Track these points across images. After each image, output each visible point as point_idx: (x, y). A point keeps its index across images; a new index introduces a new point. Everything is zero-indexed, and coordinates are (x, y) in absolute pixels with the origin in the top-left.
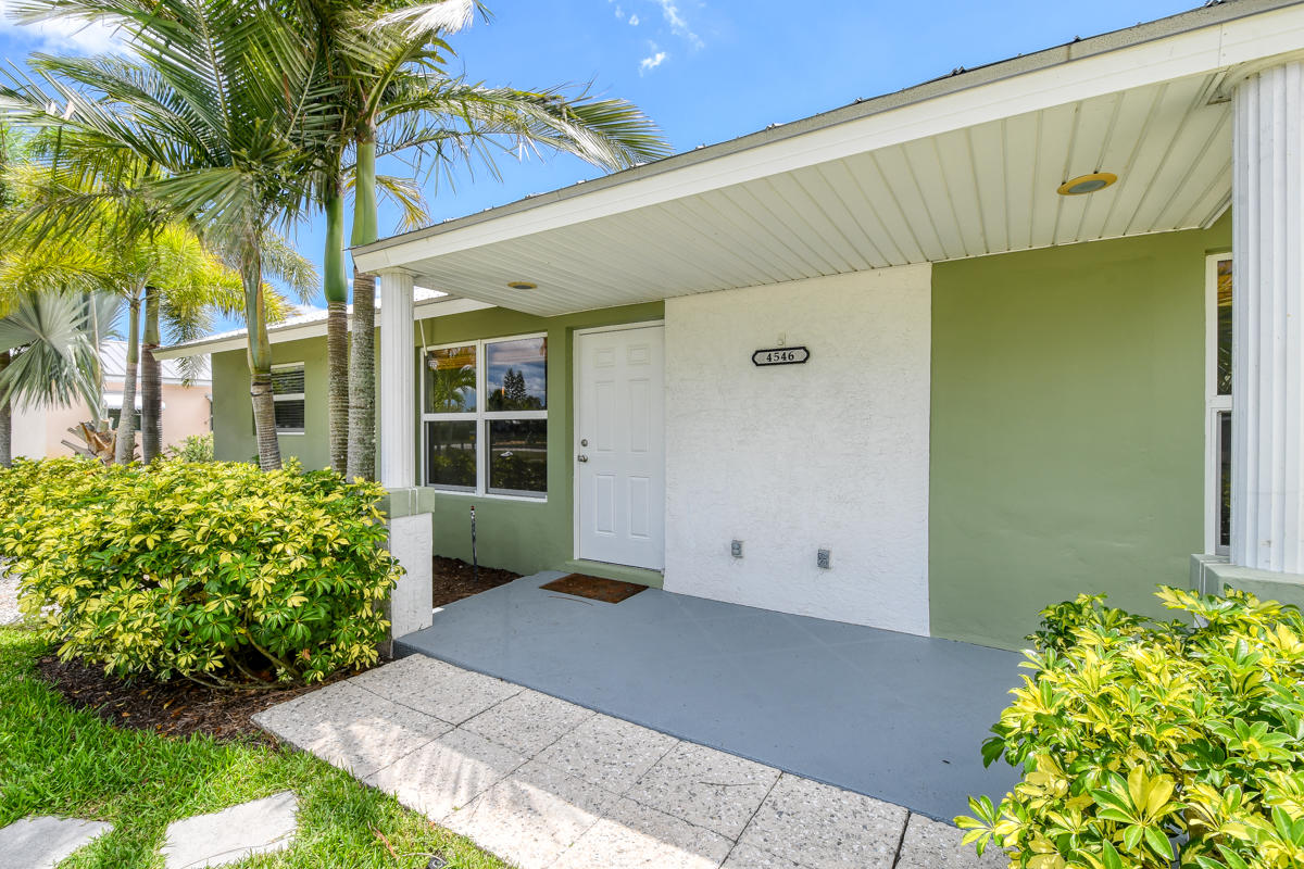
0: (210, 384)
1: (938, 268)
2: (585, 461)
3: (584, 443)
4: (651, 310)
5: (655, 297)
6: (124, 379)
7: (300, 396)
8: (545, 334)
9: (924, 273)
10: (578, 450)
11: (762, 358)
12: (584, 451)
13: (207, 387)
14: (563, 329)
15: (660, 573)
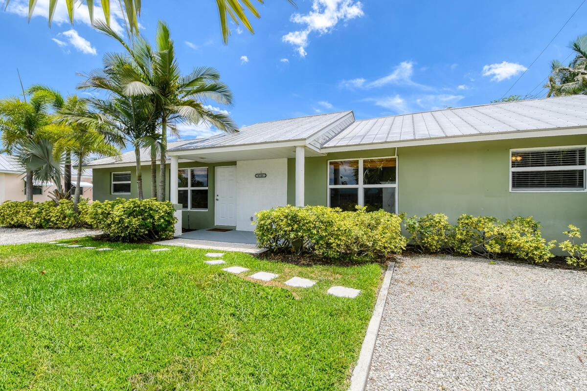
0: (92, 177)
1: (288, 159)
2: (218, 200)
3: (218, 196)
4: (233, 163)
5: (234, 160)
6: (77, 176)
7: (129, 182)
8: (207, 167)
9: (286, 160)
10: (216, 197)
11: (257, 176)
12: (218, 198)
13: (90, 179)
14: (212, 166)
15: (236, 227)
